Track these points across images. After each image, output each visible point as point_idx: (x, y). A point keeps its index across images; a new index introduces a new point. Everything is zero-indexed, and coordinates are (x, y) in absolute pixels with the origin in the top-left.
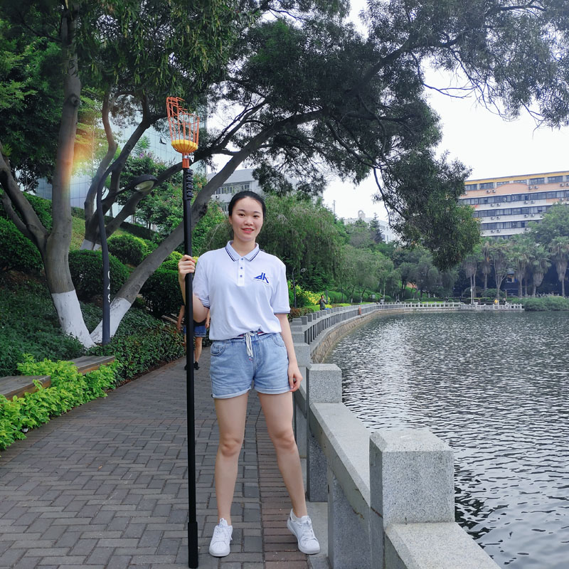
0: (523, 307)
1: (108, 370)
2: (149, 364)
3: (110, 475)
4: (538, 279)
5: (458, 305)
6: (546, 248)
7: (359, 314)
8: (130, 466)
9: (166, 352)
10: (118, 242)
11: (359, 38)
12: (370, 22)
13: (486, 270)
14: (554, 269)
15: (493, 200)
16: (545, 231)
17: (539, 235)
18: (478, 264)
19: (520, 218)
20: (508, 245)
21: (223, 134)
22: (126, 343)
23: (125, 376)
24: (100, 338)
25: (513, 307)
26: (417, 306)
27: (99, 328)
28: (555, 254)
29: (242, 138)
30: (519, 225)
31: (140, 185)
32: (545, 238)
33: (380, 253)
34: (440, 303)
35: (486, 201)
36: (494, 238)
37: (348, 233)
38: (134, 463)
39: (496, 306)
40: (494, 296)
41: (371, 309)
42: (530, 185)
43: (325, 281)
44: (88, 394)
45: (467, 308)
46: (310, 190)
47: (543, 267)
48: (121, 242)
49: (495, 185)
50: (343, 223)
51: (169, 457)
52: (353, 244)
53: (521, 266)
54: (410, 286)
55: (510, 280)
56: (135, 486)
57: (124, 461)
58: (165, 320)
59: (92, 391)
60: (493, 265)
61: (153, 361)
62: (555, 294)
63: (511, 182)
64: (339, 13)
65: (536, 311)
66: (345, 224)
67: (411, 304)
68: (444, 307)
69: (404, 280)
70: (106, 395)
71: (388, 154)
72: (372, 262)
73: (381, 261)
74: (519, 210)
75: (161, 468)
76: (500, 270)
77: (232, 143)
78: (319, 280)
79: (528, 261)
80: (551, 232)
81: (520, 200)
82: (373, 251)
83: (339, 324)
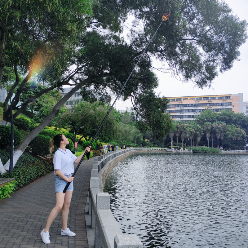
0: (192, 151)
1: (11, 185)
2: (30, 180)
3: (12, 237)
4: (199, 139)
5: (166, 149)
6: (202, 127)
7: (124, 153)
8: (20, 233)
9: (37, 173)
10: (18, 120)
11: (126, 44)
12: (131, 39)
13: (178, 135)
14: (205, 135)
15: (181, 106)
16: (202, 119)
17: (199, 121)
18: (174, 132)
19: (192, 114)
20: (187, 125)
21: (68, 77)
22: (20, 172)
23: (19, 187)
24: (8, 168)
25: (188, 151)
26: (149, 149)
27: (8, 163)
28: (205, 129)
29: (76, 78)
30: (192, 116)
31: (30, 103)
32: (202, 122)
33: (134, 126)
34: (159, 148)
35: (178, 106)
36: (181, 121)
37: (121, 117)
38: (22, 231)
39: (182, 150)
40: (181, 146)
41: (129, 150)
42: (196, 100)
43: (110, 139)
44: (2, 196)
45: (170, 151)
46: (104, 101)
47: (201, 134)
48: (20, 120)
49: (182, 100)
50: (119, 112)
51: (37, 229)
52: (123, 122)
53: (192, 134)
54: (146, 140)
55: (187, 139)
56: (22, 243)
57: (18, 231)
58: (38, 157)
59: (4, 195)
60: (180, 132)
61: (31, 178)
62: (205, 146)
63: (189, 99)
64: (119, 32)
65: (197, 153)
66: (120, 113)
67: (147, 148)
68: (160, 150)
69: (144, 137)
70: (10, 196)
71: (137, 91)
72: (131, 130)
73: (135, 130)
74: (192, 110)
75: (34, 234)
76: (183, 135)
77: (71, 80)
78: (108, 138)
79: (195, 132)
80: (204, 120)
81: (192, 106)
82: (131, 125)
83: (115, 158)
